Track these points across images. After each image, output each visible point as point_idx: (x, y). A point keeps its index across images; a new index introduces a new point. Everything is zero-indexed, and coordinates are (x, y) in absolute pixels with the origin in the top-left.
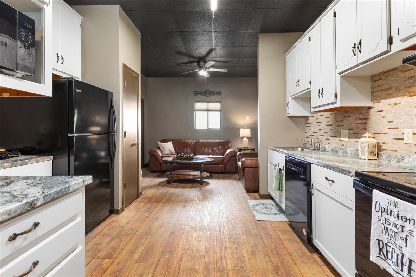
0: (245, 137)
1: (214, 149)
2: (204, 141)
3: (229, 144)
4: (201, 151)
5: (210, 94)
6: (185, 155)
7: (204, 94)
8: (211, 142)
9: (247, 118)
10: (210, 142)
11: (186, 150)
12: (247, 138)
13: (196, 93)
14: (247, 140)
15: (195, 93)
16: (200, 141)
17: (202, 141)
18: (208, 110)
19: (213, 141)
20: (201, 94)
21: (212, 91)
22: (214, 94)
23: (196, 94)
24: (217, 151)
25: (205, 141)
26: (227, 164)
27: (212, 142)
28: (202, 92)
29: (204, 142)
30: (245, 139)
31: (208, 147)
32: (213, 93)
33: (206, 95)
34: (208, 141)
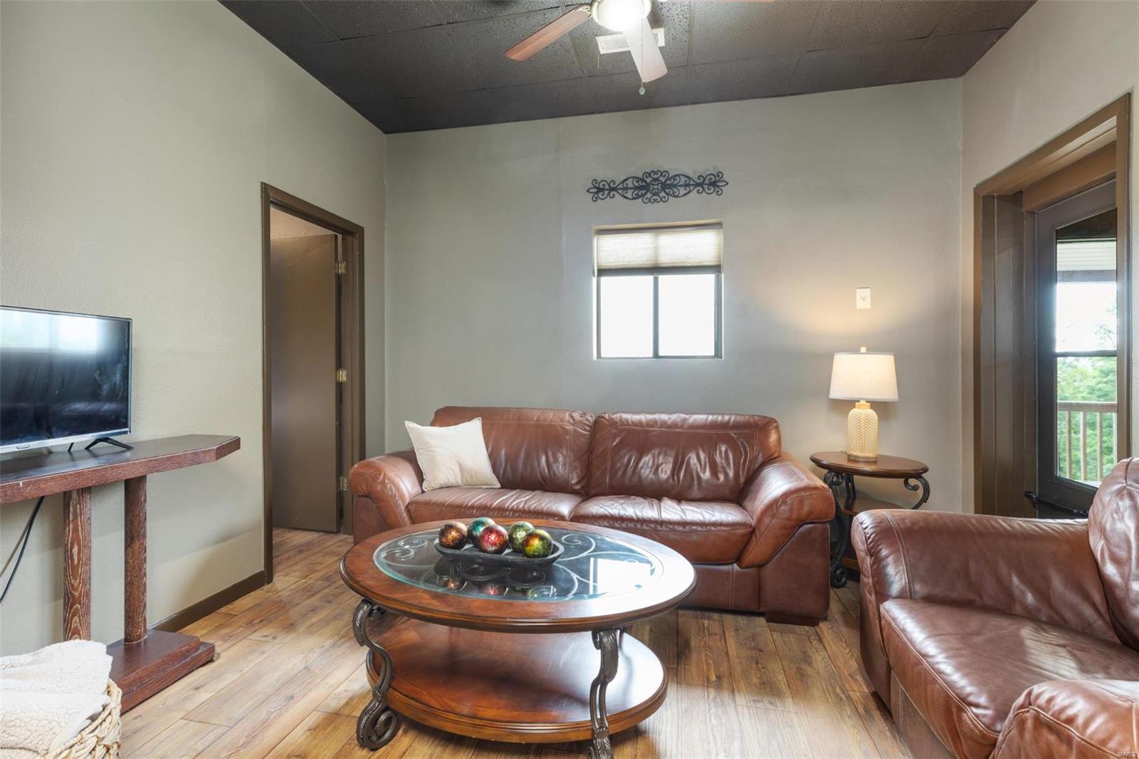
0: (863, 402)
1: (688, 461)
2: (636, 417)
3: (767, 435)
4: (620, 474)
5: (665, 186)
6: (493, 537)
7: (636, 188)
8: (669, 422)
9: (863, 299)
10: (669, 427)
11: (543, 459)
12: (872, 407)
13: (600, 190)
14: (872, 413)
15: (595, 190)
16: (614, 416)
17: (625, 416)
18: (656, 269)
19: (683, 416)
20: (625, 189)
21: (677, 173)
22: (686, 185)
23: (597, 193)
24: (704, 472)
25: (643, 417)
26: (770, 565)
27: (674, 425)
28: (629, 182)
29: (634, 424)
30: (863, 413)
31: (656, 452)
32: (682, 182)
33: (649, 195)
34: (656, 416)
